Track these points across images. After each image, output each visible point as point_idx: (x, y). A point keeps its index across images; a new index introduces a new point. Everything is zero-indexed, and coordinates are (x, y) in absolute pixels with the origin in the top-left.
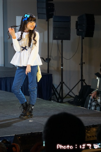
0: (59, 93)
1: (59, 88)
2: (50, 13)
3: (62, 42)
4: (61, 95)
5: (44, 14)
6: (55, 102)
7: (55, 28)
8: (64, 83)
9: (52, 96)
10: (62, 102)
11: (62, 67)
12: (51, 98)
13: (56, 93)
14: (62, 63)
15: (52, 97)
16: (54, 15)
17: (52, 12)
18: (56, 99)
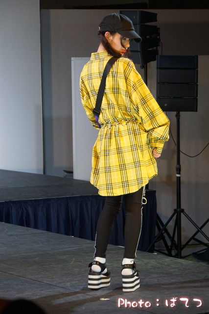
0: (171, 234)
1: (172, 224)
2: (151, 49)
3: (178, 116)
4: (176, 239)
5: (137, 51)
6: (161, 256)
7: (160, 83)
8: (183, 211)
9: (155, 242)
10: (178, 256)
11: (178, 175)
12: (153, 246)
13: (165, 235)
14: (178, 166)
15: (156, 244)
16: (160, 53)
17: (155, 48)
18: (165, 249)
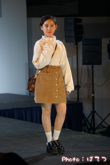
0: (90, 123)
1: (90, 118)
2: (79, 36)
3: (92, 67)
4: (92, 125)
5: (73, 37)
6: (85, 133)
7: (84, 52)
8: (95, 112)
10: (94, 133)
11: (93, 95)
13: (87, 123)
14: (93, 91)
15: (83, 128)
16: (84, 38)
17: (81, 35)
18: (87, 130)
